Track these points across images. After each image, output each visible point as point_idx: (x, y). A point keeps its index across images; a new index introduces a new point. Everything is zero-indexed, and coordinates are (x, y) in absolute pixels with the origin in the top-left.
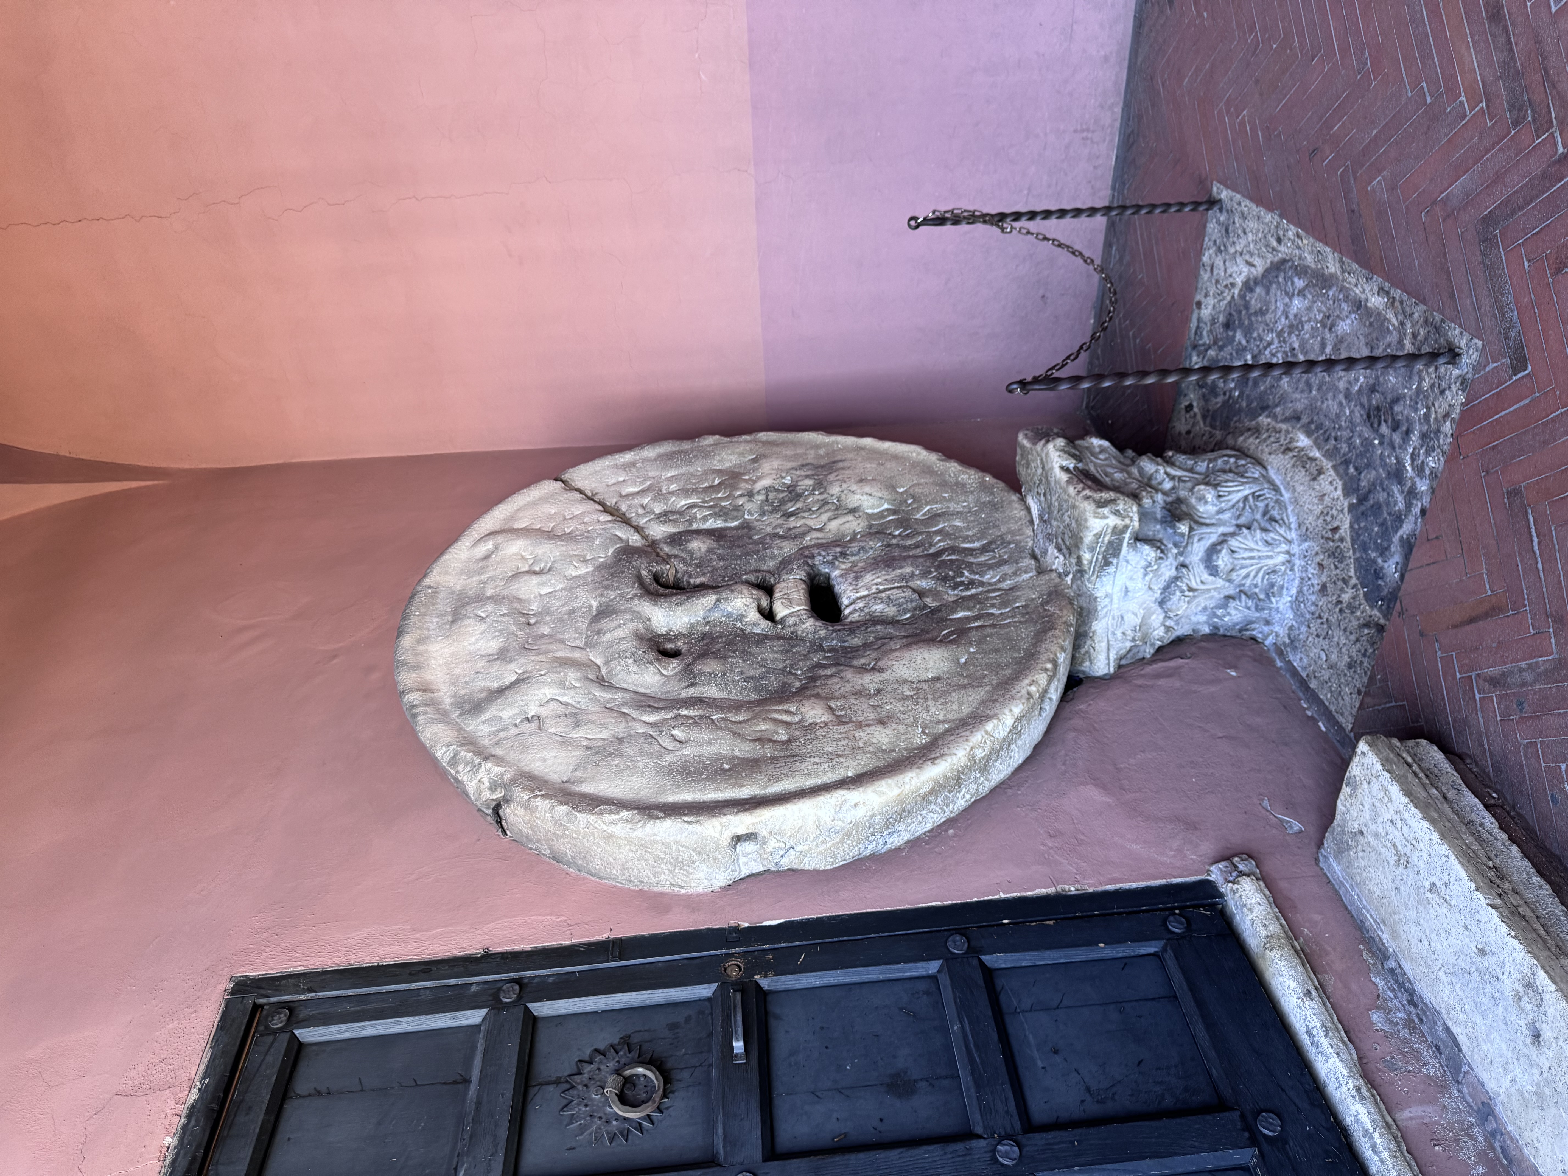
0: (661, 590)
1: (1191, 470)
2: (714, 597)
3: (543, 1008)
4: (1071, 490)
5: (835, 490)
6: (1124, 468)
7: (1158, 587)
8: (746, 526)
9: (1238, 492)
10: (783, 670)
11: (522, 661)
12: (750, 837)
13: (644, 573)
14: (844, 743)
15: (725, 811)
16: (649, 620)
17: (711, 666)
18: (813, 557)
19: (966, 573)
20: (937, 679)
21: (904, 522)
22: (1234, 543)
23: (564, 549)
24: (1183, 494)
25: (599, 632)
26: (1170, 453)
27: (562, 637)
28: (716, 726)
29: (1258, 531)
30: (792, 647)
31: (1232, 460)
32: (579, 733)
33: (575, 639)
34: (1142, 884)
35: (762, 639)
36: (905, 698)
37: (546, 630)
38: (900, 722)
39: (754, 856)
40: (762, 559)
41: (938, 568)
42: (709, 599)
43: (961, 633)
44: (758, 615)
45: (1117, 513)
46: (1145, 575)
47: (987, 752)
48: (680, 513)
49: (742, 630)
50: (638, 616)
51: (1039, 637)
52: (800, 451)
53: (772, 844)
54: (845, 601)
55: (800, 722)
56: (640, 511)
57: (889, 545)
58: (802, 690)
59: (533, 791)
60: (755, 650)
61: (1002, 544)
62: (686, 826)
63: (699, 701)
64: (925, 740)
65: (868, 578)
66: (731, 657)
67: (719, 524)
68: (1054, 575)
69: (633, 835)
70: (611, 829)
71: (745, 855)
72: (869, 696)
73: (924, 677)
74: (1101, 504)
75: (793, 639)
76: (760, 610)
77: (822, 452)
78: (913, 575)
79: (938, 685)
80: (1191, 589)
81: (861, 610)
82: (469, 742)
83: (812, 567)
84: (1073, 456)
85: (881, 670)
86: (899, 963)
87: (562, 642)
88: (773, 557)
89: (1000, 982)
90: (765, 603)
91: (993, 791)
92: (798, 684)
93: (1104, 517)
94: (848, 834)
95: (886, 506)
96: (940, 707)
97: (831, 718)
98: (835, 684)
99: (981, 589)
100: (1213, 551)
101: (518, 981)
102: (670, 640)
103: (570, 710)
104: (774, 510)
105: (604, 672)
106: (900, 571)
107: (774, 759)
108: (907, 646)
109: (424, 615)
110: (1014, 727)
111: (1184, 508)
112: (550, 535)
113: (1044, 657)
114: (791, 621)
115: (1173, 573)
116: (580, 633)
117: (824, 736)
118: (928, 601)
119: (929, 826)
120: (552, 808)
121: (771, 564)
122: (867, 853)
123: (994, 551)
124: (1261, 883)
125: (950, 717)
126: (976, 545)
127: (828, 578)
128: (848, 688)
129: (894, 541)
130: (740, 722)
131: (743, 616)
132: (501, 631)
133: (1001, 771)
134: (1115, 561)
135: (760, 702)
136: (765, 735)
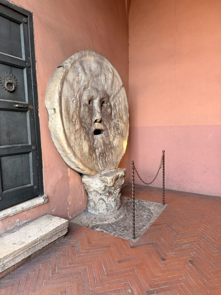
0: (101, 102)
1: (117, 197)
2: (99, 112)
3: (25, 71)
4: (115, 175)
5: (118, 136)
6: (118, 185)
7: (97, 190)
8: (112, 120)
9: (113, 204)
10: (86, 123)
11: (89, 74)
12: (55, 112)
13: (105, 99)
14: (72, 131)
15: (60, 107)
16: (96, 99)
17: (87, 109)
18: (106, 131)
19: (101, 158)
20: (83, 150)
21: (111, 148)
22: (104, 203)
23: (110, 85)
24: (113, 195)
25: (94, 89)
26: (121, 194)
28: (76, 108)
29: (106, 208)
31: (119, 204)
32: (75, 83)
33: (93, 85)
34: (44, 182)
35: (91, 119)
36: (79, 143)
37: (95, 79)
38: (75, 142)
39: (51, 113)
40: (106, 122)
41: (103, 153)
42: (99, 111)
43: (91, 155)
44: (96, 119)
45: (110, 182)
46: (100, 188)
47: (69, 157)
48: (115, 108)
49: (93, 116)
50: (97, 97)
51: (89, 168)
52: (125, 131)
53: (53, 116)
54: (98, 136)
55: (76, 124)
56: (116, 100)
57: (107, 145)
58: (82, 126)
59: (65, 72)
60: (89, 118)
61: (106, 164)
62: (57, 100)
63: (80, 106)
64: (72, 146)
65: (101, 140)
66: (88, 113)
67: (113, 115)
68: (100, 172)
69: (56, 90)
70: (57, 86)
71: (52, 111)
72: (80, 137)
73: (83, 147)
74: (112, 180)
75: (91, 125)
76: (97, 120)
77: (125, 135)
78: (102, 148)
79: (81, 149)
80: (96, 196)
81: (96, 138)
82: (75, 62)
83: (104, 130)
84: (121, 176)
85: (85, 140)
86: (31, 137)
87: (92, 82)
88: (106, 124)
89: (27, 155)
90: (98, 121)
91: (62, 158)
92: (83, 125)
93: (110, 180)
94: (55, 130)
95: (114, 145)
96: (77, 149)
97: (76, 130)
98: (82, 131)
99: (98, 160)
100: (103, 200)
101: (30, 67)
102: (92, 103)
103: (80, 82)
104: (115, 125)
105: (87, 89)
106: (102, 146)
107: (69, 118)
108: (89, 145)
109: (99, 57)
110: (73, 162)
111: (111, 195)
112: (112, 83)
113: (85, 168)
114: (94, 125)
115: (99, 193)
117: (73, 128)
118: (97, 150)
119: (56, 145)
120: (62, 76)
121: (105, 123)
122: (51, 134)
124: (43, 203)
125: (76, 151)
126: (106, 160)
127: (102, 133)
128: (82, 133)
129: (108, 146)
130: (76, 113)
131: (96, 116)
132: (95, 71)
133: (65, 159)
134: (102, 182)
135: (80, 117)
136: (74, 117)
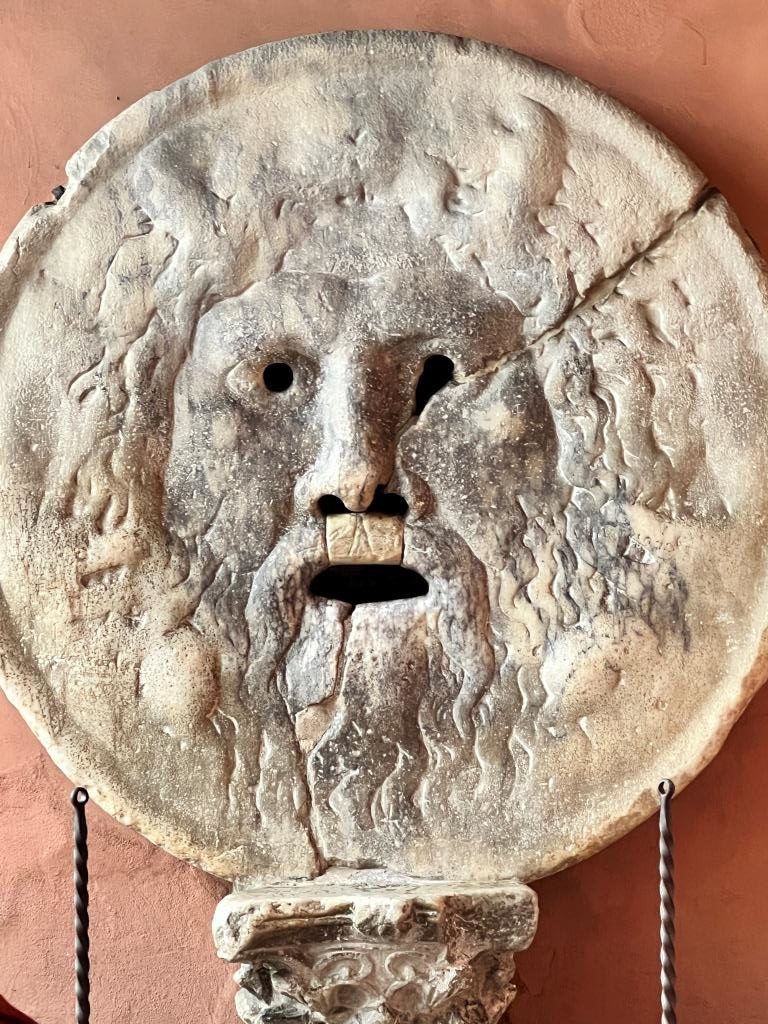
5: (604, 625)
8: (554, 489)
10: (215, 519)
11: (251, 202)
13: (436, 343)
14: (47, 575)
16: (327, 352)
19: (354, 773)
20: (138, 695)
25: (303, 290)
27: (305, 243)
28: (102, 437)
30: (257, 534)
32: (111, 279)
33: (298, 261)
36: (110, 653)
38: (73, 640)
40: (457, 506)
41: (375, 739)
44: (322, 493)
48: (591, 392)
49: (297, 471)
50: (328, 339)
55: (97, 531)
56: (599, 331)
58: (171, 540)
60: (255, 485)
61: (409, 834)
64: (42, 664)
65: (385, 646)
66: (242, 457)
67: (564, 447)
72: (128, 614)
73: (144, 680)
75: (275, 535)
76: (329, 498)
78: (364, 704)
79: (126, 694)
87: (292, 243)
88: (462, 523)
90: (349, 504)
95: (553, 695)
96: (87, 689)
97: (96, 566)
98: (162, 578)
99: (310, 782)
102: (301, 378)
103: (154, 269)
105: (228, 301)
106: (376, 689)
107: (36, 499)
112: (539, 204)
116: (308, 266)
117: (61, 555)
118: (307, 714)
121: (450, 516)
123: (394, 818)
125: (70, 696)
126: (421, 801)
128: (151, 592)
130: (107, 463)
131: (319, 474)
132: (321, 165)
136: (82, 491)
